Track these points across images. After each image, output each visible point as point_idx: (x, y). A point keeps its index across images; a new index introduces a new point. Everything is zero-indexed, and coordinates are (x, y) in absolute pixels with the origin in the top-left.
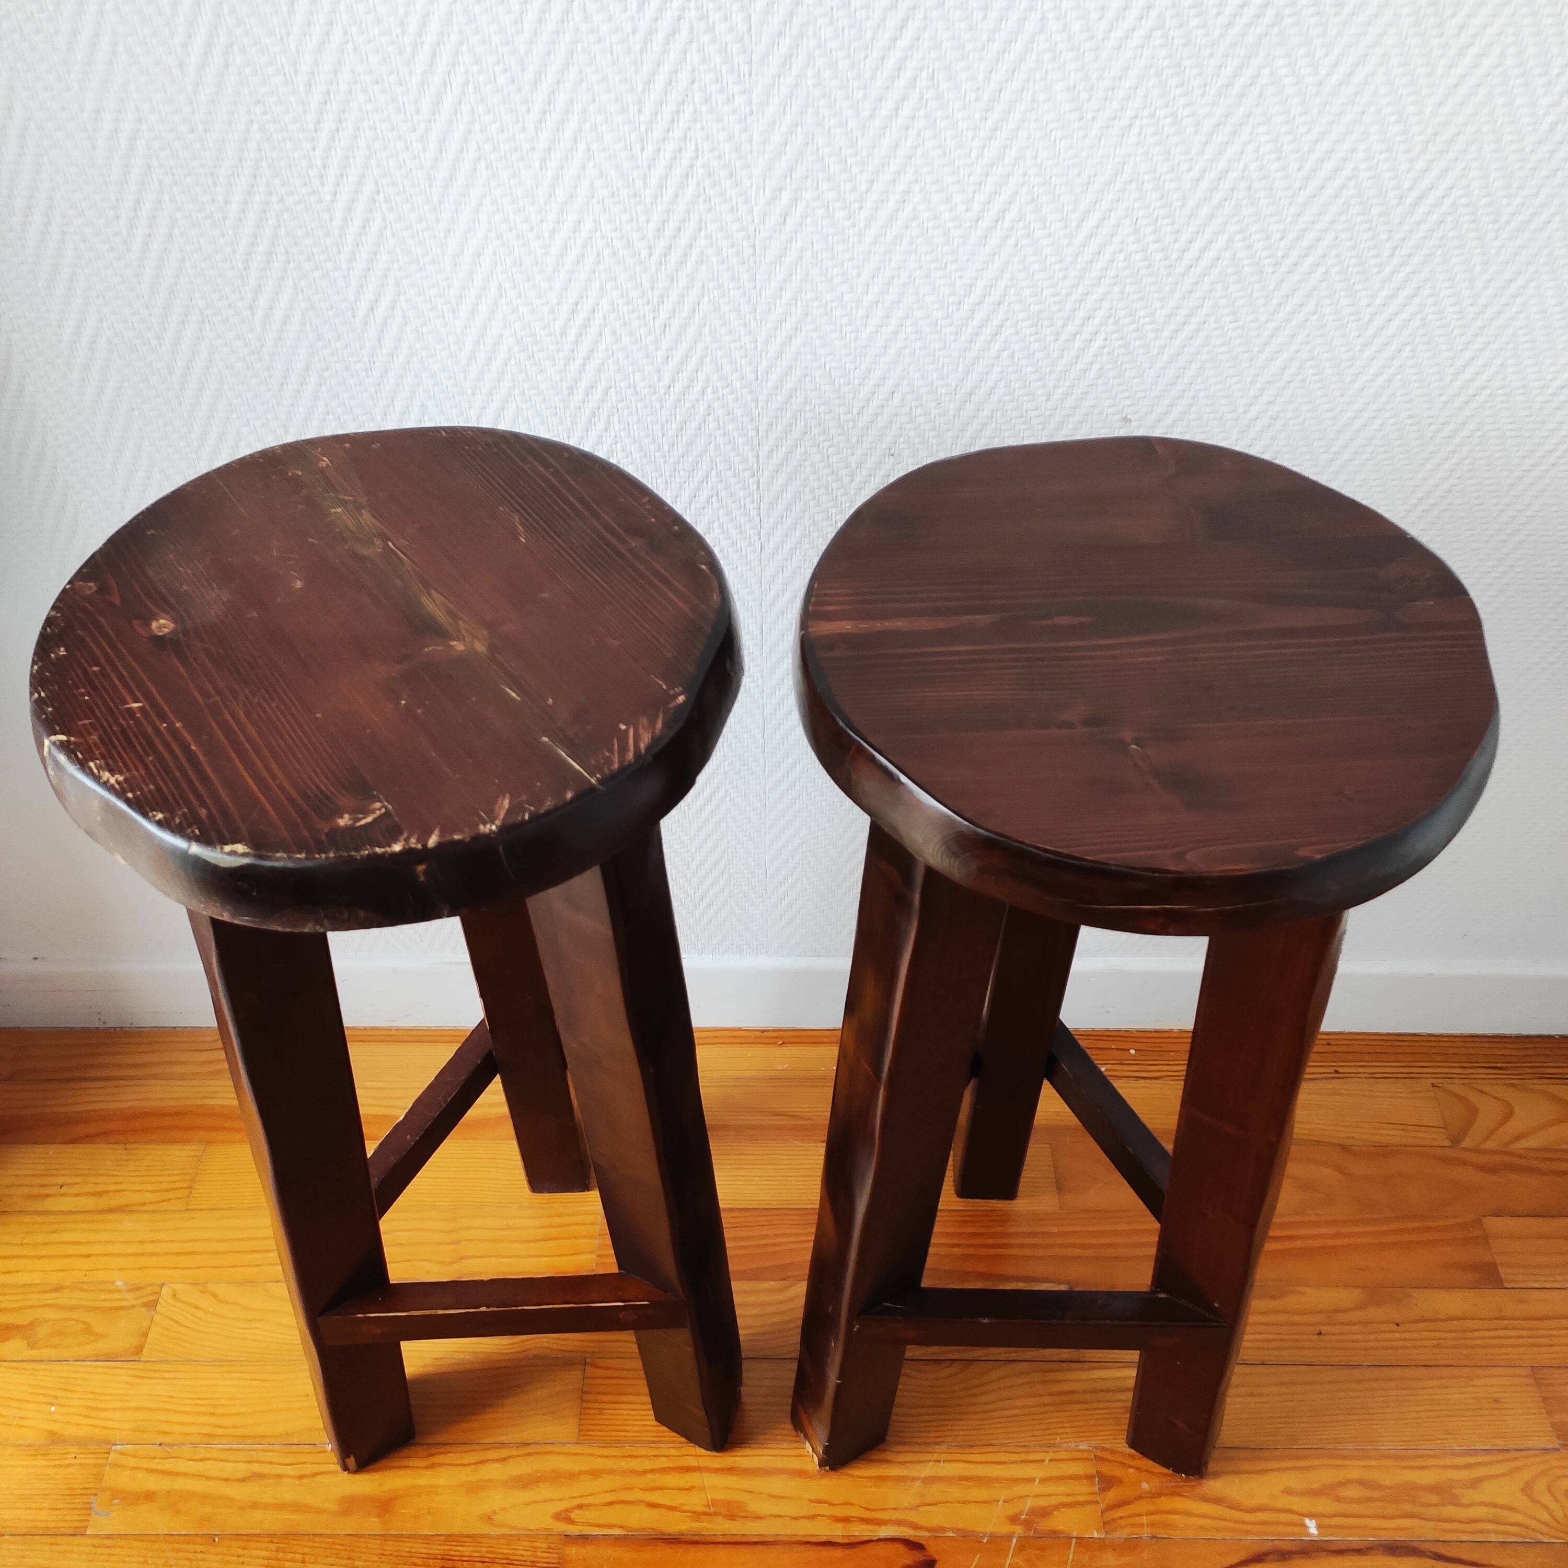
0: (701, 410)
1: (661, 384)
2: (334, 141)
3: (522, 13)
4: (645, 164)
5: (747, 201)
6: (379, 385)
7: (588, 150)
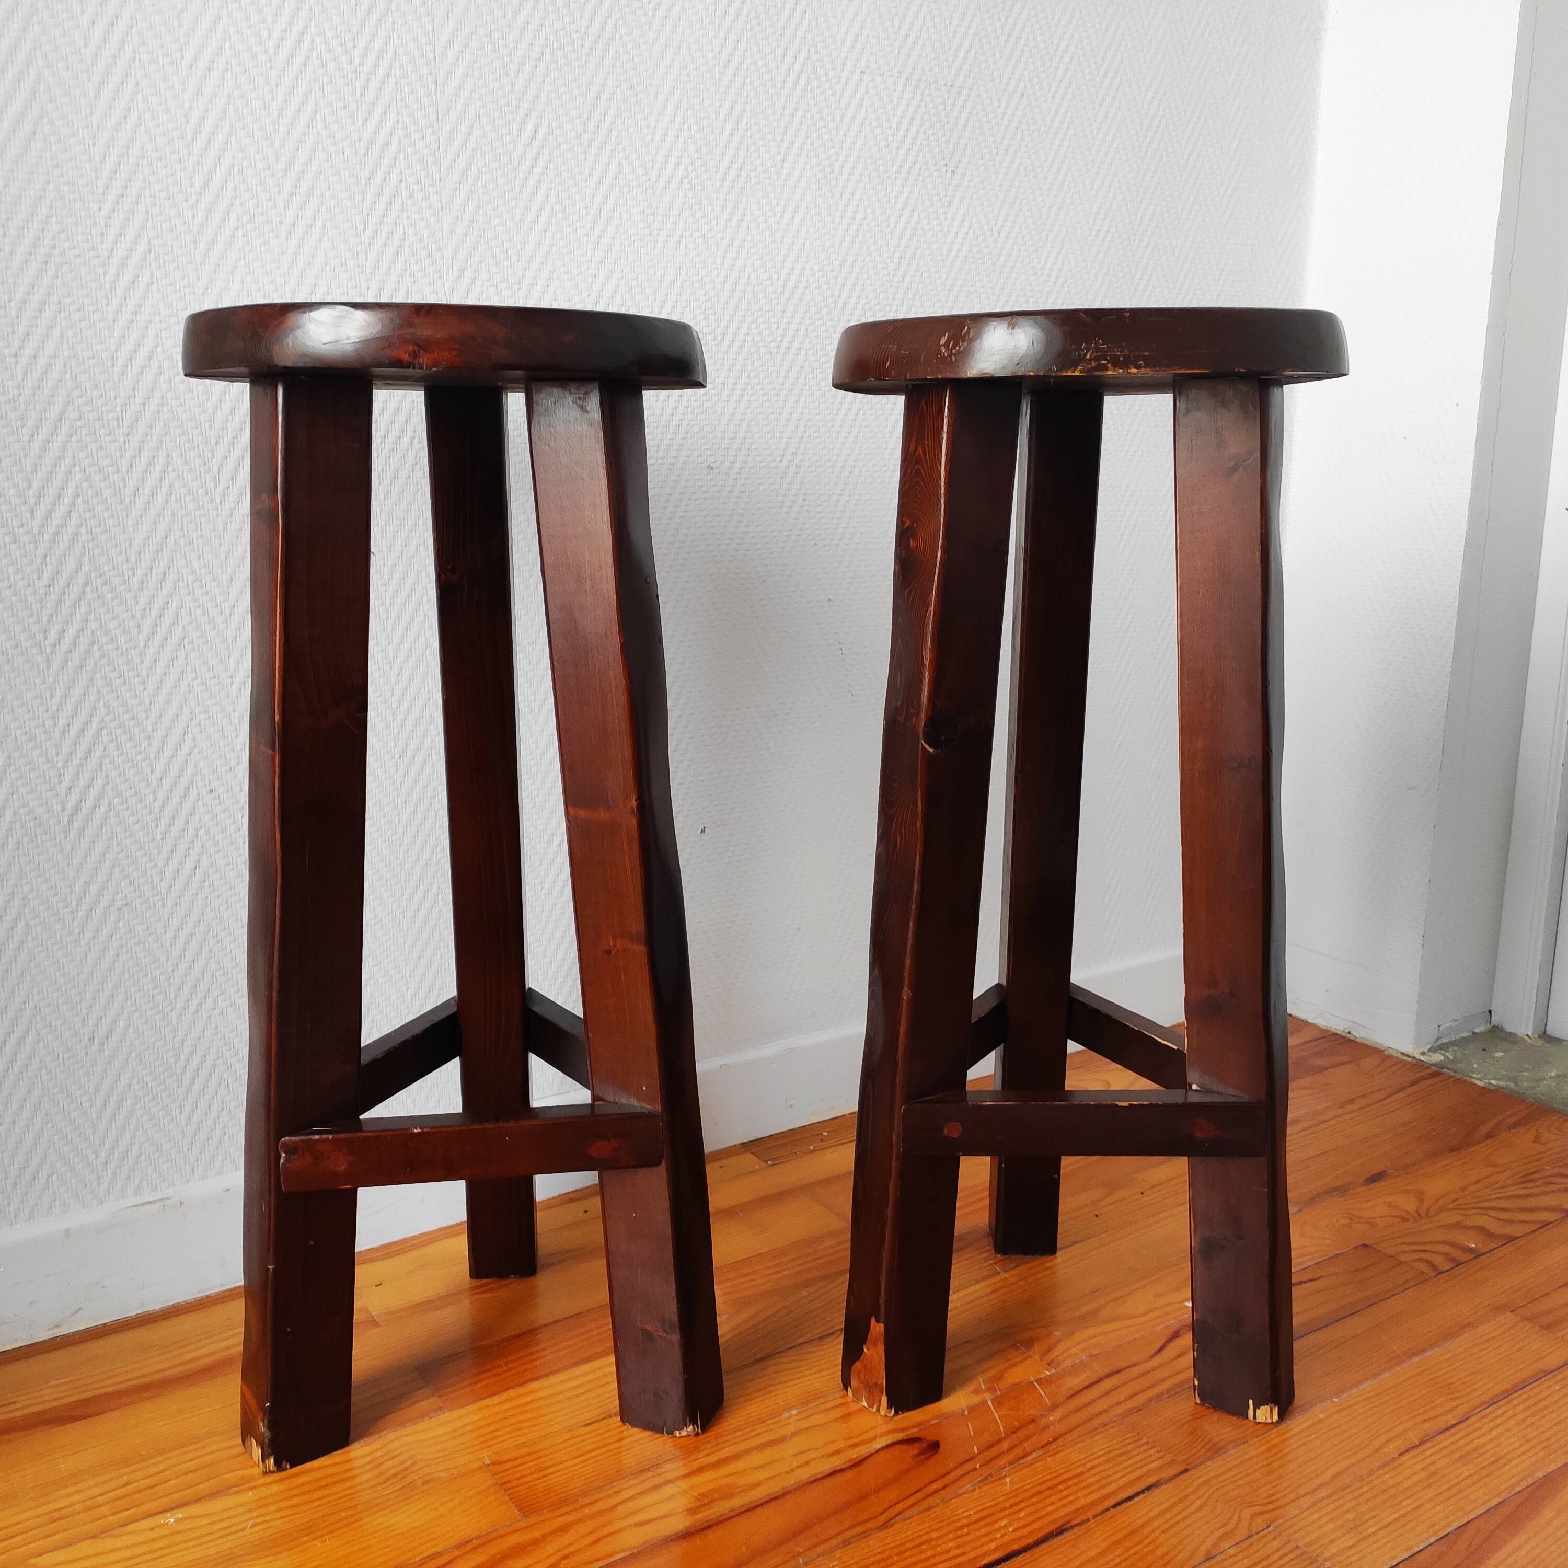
2: (118, 204)
3: (279, 117)
4: (367, 241)
6: (128, 435)
7: (324, 226)
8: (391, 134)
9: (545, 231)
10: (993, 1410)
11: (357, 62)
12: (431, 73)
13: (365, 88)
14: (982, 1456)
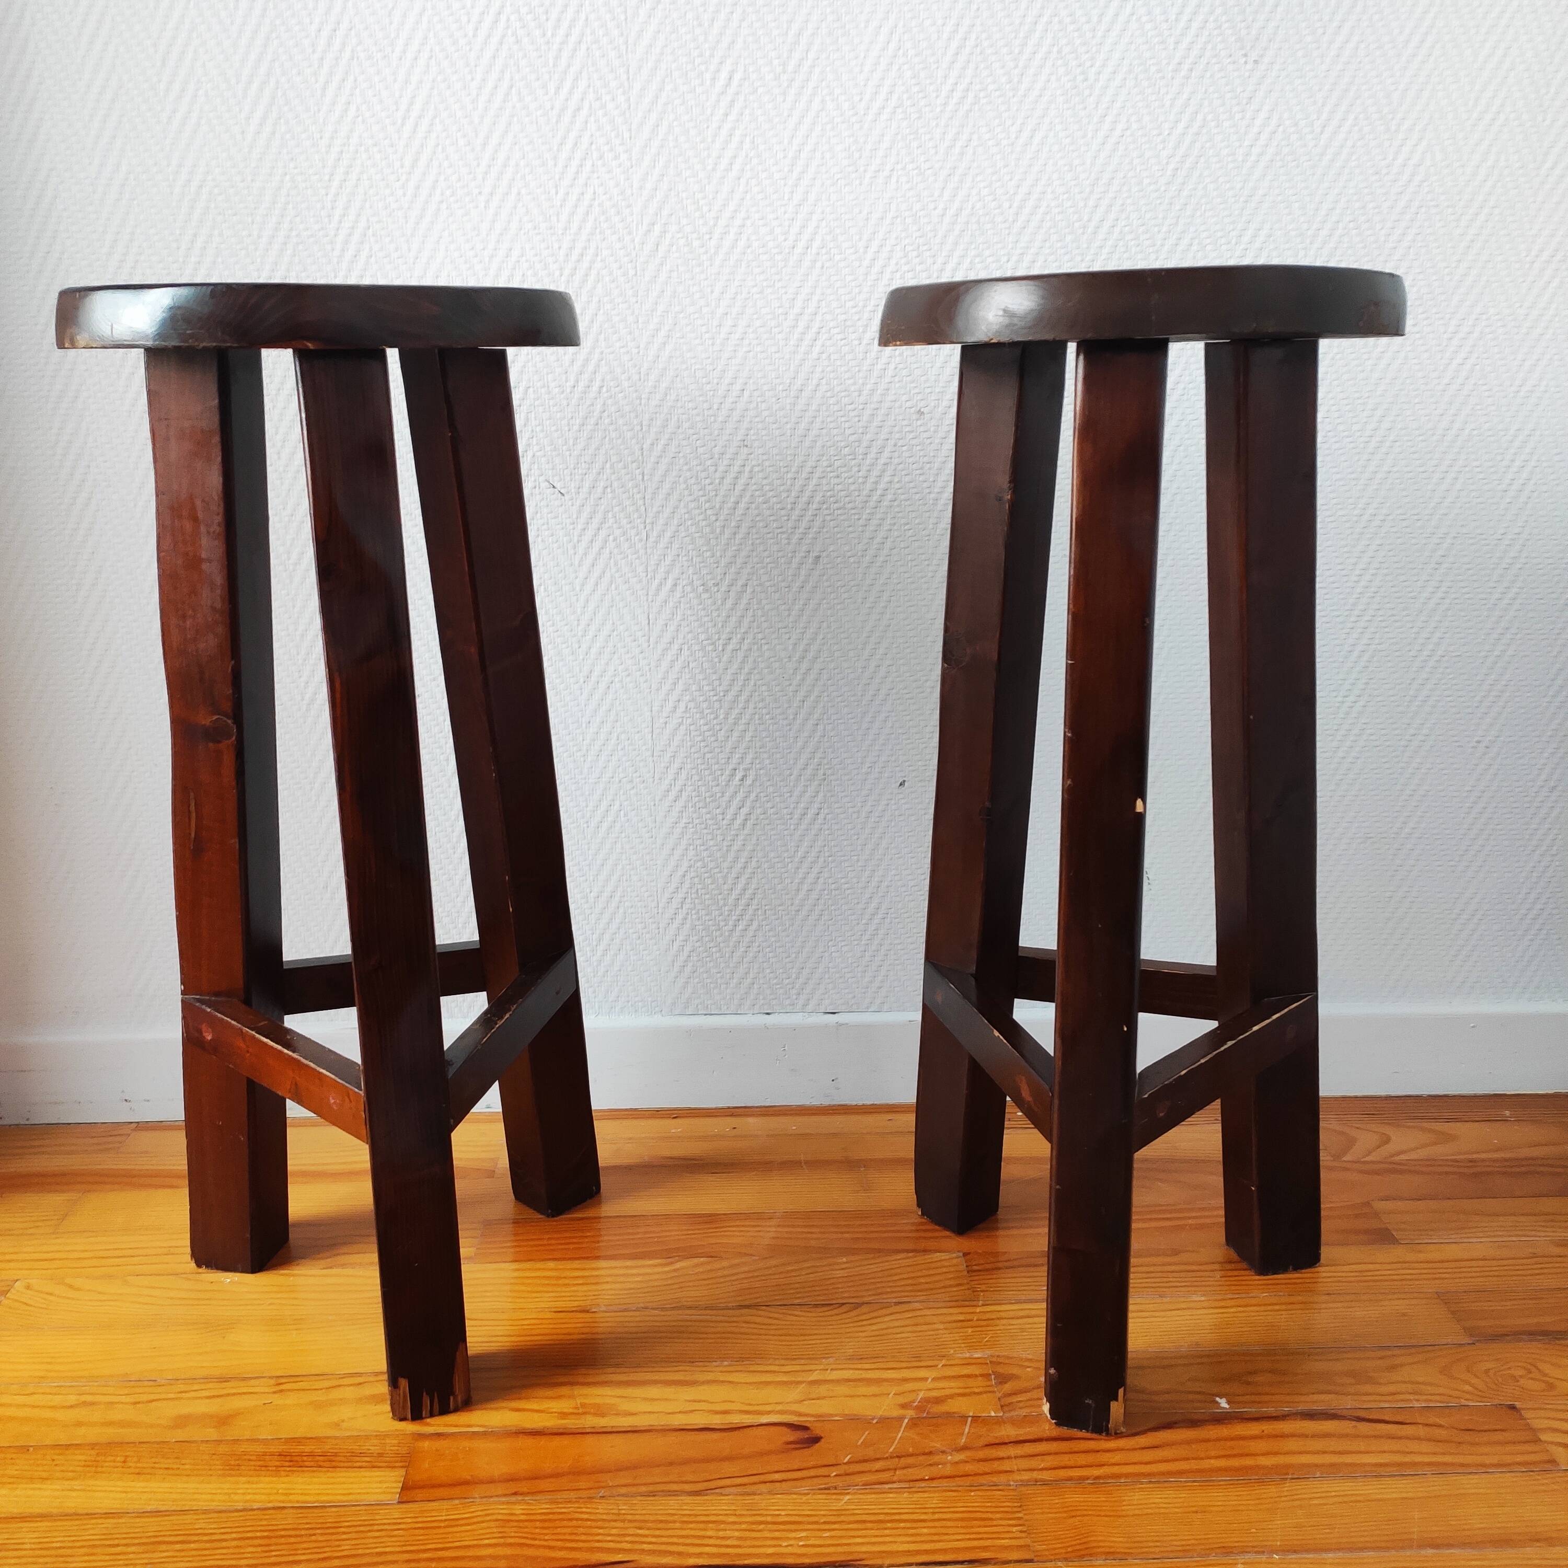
0: (598, 407)
1: (568, 384)
2: (341, 188)
3: (478, 95)
4: (559, 204)
5: (630, 233)
7: (519, 194)
8: (582, 100)
9: (739, 179)
10: (902, 1429)
11: (549, 33)
12: (622, 35)
13: (557, 58)
14: (846, 1467)
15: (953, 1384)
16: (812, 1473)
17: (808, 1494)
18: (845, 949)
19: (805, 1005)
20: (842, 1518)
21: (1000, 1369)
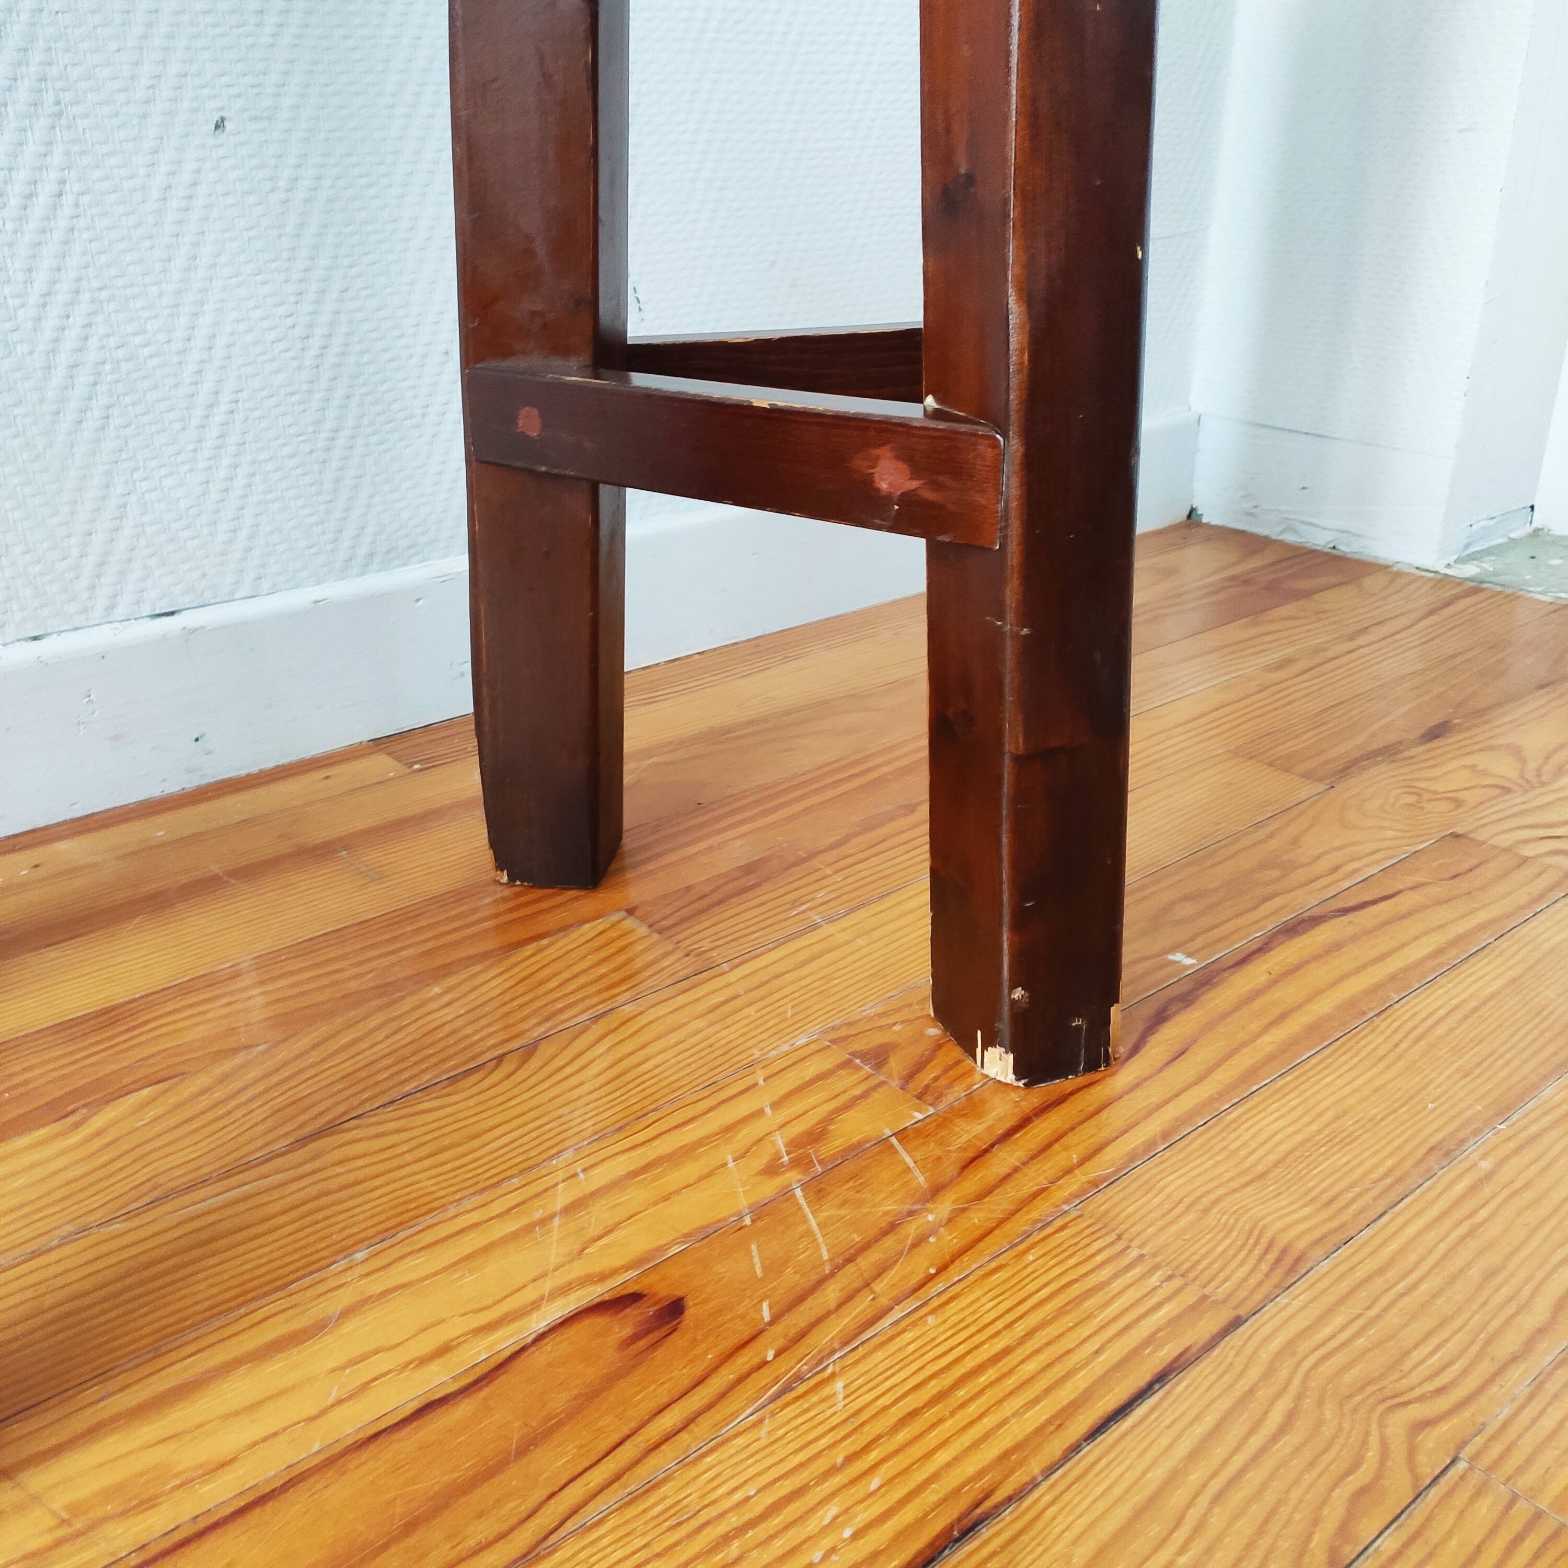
10: (807, 1210)
14: (778, 1329)
15: (812, 1100)
16: (727, 1375)
17: (761, 1421)
18: (168, 482)
19: (111, 607)
20: (871, 1431)
21: (859, 1045)
